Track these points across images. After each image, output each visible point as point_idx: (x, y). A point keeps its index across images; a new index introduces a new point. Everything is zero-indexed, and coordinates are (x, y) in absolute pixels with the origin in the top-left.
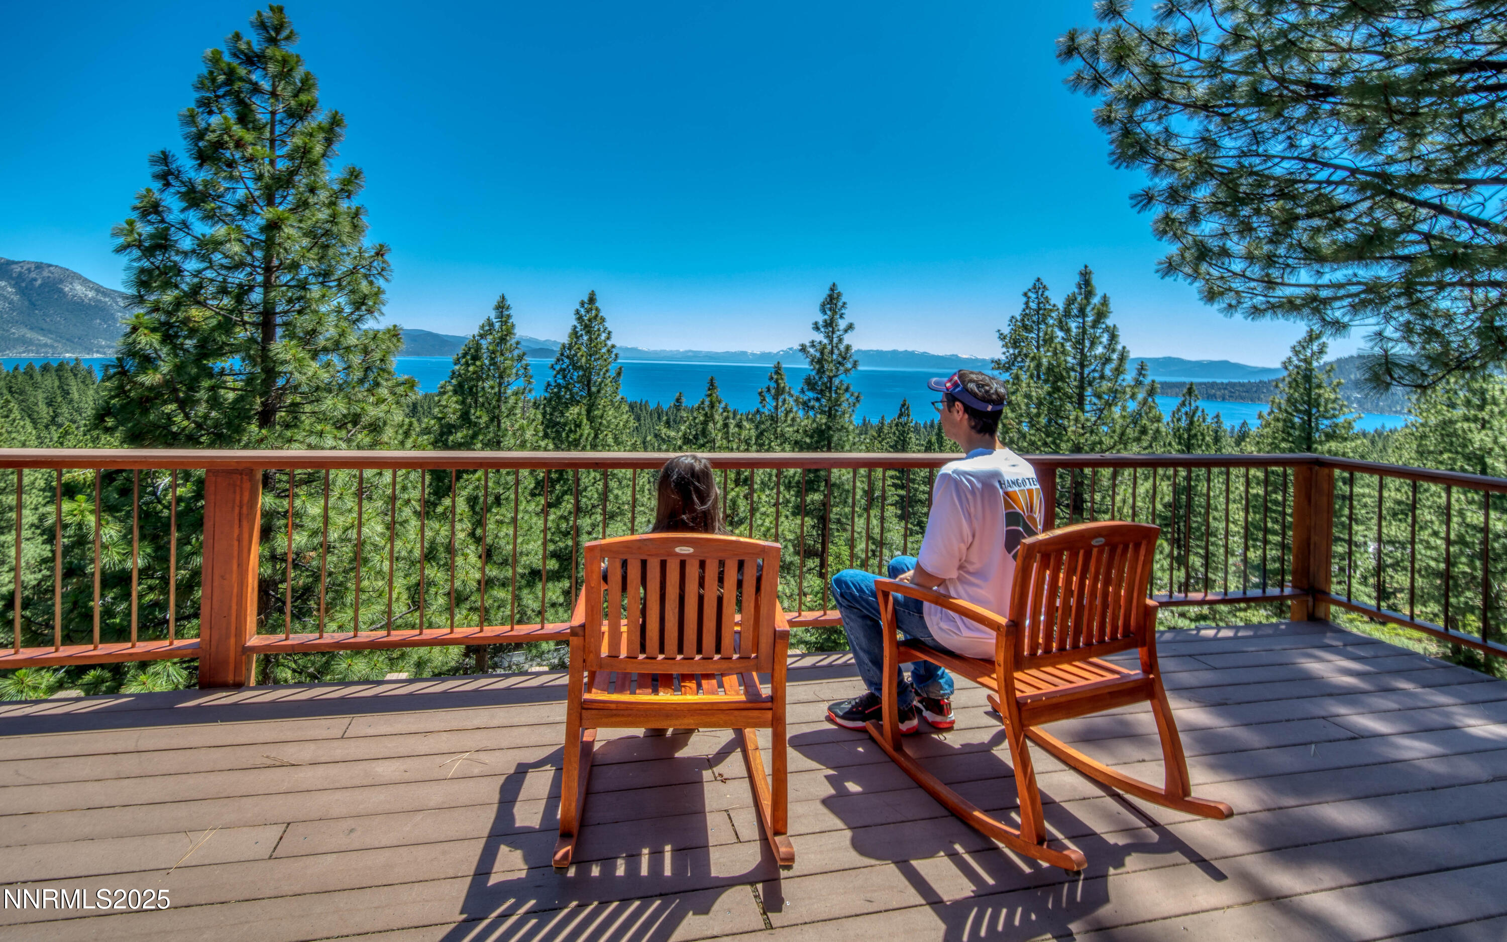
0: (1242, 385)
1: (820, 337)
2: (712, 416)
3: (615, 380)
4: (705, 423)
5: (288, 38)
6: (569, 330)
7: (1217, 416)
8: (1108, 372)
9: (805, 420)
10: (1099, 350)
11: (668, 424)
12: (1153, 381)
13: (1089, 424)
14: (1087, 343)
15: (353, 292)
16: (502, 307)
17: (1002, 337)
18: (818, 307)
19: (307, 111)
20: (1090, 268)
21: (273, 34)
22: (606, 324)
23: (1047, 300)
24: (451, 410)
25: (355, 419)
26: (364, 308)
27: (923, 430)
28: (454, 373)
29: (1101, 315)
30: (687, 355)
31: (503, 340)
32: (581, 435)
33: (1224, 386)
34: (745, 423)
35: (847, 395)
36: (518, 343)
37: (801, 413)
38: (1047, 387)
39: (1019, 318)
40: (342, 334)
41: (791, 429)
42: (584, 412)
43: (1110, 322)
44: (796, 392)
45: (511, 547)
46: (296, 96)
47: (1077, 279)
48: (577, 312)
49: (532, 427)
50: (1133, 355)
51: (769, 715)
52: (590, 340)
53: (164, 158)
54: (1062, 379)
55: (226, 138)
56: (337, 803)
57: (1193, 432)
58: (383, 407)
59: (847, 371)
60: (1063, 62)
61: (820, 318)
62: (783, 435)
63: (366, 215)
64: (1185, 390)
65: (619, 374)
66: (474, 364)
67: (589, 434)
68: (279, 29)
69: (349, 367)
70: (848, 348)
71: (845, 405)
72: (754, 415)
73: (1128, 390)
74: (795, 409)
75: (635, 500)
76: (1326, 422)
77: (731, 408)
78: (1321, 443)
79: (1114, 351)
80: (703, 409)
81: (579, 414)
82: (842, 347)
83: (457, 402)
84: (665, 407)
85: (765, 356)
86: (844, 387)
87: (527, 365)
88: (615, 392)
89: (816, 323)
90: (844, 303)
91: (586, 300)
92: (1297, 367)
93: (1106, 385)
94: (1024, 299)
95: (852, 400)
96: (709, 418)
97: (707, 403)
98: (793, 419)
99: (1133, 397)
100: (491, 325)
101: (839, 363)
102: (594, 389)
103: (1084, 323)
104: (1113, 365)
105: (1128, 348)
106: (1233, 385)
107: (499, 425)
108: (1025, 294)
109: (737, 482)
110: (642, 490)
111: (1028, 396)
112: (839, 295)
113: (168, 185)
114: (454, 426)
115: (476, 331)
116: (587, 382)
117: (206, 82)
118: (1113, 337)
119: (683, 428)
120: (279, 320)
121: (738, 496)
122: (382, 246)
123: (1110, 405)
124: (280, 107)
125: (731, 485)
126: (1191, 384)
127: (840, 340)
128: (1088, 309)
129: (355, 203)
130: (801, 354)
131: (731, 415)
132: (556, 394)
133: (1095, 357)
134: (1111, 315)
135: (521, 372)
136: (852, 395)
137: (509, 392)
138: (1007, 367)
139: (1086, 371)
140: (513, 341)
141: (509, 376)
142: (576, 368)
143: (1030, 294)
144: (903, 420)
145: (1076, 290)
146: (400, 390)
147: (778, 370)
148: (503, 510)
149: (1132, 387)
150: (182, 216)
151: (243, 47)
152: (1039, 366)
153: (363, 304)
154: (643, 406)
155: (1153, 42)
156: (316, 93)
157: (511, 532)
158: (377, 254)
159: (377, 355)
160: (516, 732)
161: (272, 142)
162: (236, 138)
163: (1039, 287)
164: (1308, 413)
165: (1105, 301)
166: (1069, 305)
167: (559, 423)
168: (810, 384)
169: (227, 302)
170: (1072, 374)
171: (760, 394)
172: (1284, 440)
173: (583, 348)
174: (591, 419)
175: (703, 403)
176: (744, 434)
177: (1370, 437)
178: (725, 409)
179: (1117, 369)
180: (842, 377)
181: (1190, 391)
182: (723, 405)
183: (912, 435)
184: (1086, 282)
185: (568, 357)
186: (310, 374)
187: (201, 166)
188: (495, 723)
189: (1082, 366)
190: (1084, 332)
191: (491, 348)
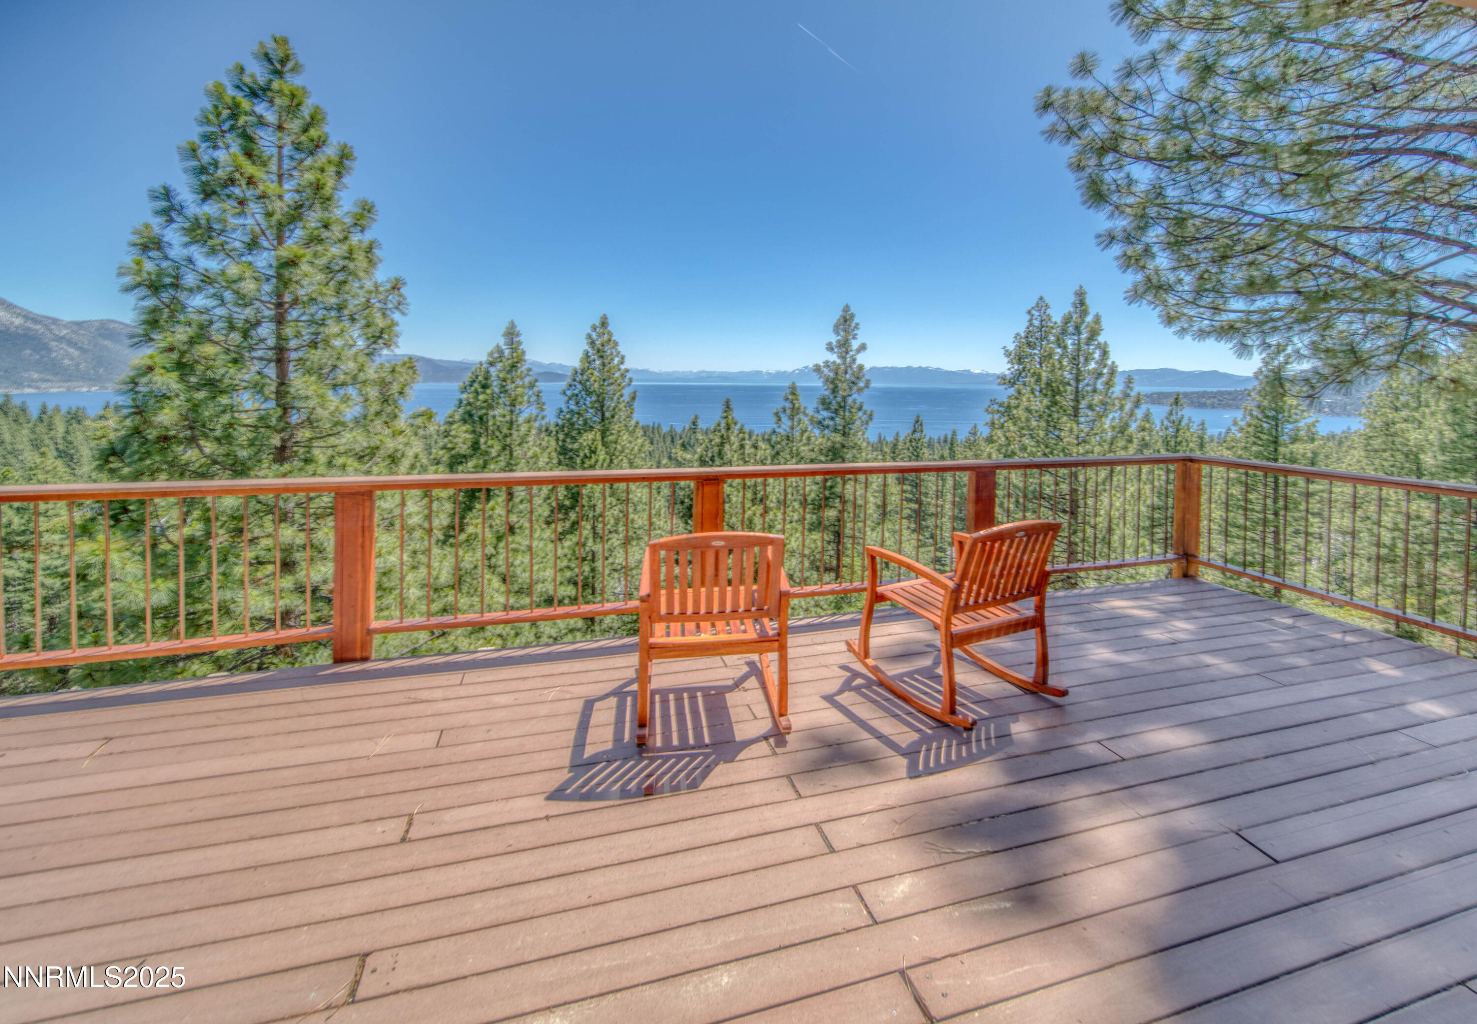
0: (1229, 393)
1: (833, 358)
2: (728, 437)
3: (630, 405)
4: (722, 444)
5: (292, 70)
6: (580, 355)
7: (1203, 424)
8: (1099, 386)
9: (820, 439)
10: (1092, 366)
11: (684, 446)
12: (1139, 394)
13: (1082, 435)
14: (1082, 359)
15: (368, 325)
16: (511, 334)
17: (1008, 354)
18: (831, 328)
19: (317, 146)
20: (1085, 288)
21: (279, 66)
22: (619, 348)
23: (1049, 318)
24: (460, 440)
25: (373, 451)
26: (380, 341)
27: (937, 445)
28: (461, 402)
29: (1094, 334)
30: (700, 376)
31: (513, 366)
32: (597, 461)
33: (1213, 395)
34: (760, 444)
35: (860, 414)
36: (529, 370)
37: (817, 432)
38: (1046, 401)
39: (1023, 335)
40: (361, 369)
41: (806, 448)
42: (599, 437)
43: (1101, 339)
44: (810, 412)
45: (527, 574)
46: (305, 130)
47: (1072, 298)
48: (589, 336)
49: (546, 455)
50: (1120, 369)
51: (776, 644)
52: (604, 365)
53: (167, 194)
54: (1059, 393)
55: (237, 176)
56: (473, 718)
57: (1179, 439)
58: (401, 439)
59: (860, 390)
60: (1040, 116)
61: (834, 339)
62: (798, 454)
63: (381, 249)
64: (1172, 400)
65: (634, 398)
66: (484, 393)
67: (604, 460)
68: (284, 61)
69: (366, 400)
70: (861, 367)
71: (858, 423)
72: (770, 435)
73: (1117, 402)
74: (810, 428)
75: (651, 524)
76: (1290, 426)
77: (747, 429)
78: (1286, 446)
79: (1105, 366)
80: (719, 431)
81: (594, 440)
82: (855, 366)
83: (466, 432)
84: (679, 430)
85: (780, 375)
86: (857, 406)
87: (540, 392)
88: (629, 417)
89: (830, 344)
90: (857, 324)
91: (597, 323)
92: (1266, 377)
93: (1097, 398)
94: (1028, 317)
95: (865, 418)
96: (724, 441)
97: (723, 425)
98: (809, 439)
99: (1121, 408)
100: (501, 352)
101: (853, 383)
102: (607, 414)
103: (1079, 340)
104: (1104, 379)
105: (1117, 363)
106: (1221, 393)
107: (511, 454)
108: (1029, 312)
109: (753, 501)
110: (658, 514)
111: (1028, 410)
112: (852, 316)
113: (171, 221)
114: (465, 456)
115: (484, 358)
116: (601, 408)
117: (211, 117)
118: (1105, 354)
119: (699, 450)
120: (294, 355)
121: (754, 514)
122: (398, 280)
123: (1101, 417)
124: (288, 140)
125: (748, 504)
126: (1178, 394)
127: (854, 360)
128: (1083, 327)
129: (368, 236)
130: (815, 374)
131: (747, 436)
132: (569, 420)
133: (1089, 371)
134: (1103, 333)
135: (533, 399)
136: (865, 413)
137: (521, 419)
138: (1012, 383)
139: (1081, 386)
140: (524, 368)
141: (521, 403)
142: (589, 393)
143: (1033, 312)
144: (917, 435)
145: (1072, 309)
146: (419, 421)
147: (793, 391)
148: (518, 538)
149: (1120, 399)
150: (186, 252)
151: (247, 80)
152: (1039, 380)
153: (380, 337)
154: (656, 429)
155: (1116, 98)
156: (327, 129)
157: (527, 559)
158: (394, 288)
159: (395, 388)
160: (590, 674)
161: (280, 176)
162: (247, 175)
163: (1041, 305)
164: (1276, 419)
165: (1097, 319)
166: (1066, 323)
167: (571, 450)
168: (825, 403)
169: (235, 337)
170: (1068, 388)
171: (777, 414)
172: (1254, 443)
173: (596, 373)
174: (605, 444)
175: (719, 425)
176: (760, 453)
177: (1337, 438)
178: (741, 431)
179: (1107, 383)
180: (855, 396)
181: (1176, 402)
182: (738, 426)
183: (925, 450)
184: (1081, 303)
185: (580, 382)
186: (332, 408)
187: (204, 200)
188: (574, 670)
189: (1078, 381)
190: (1079, 350)
191: (501, 375)
